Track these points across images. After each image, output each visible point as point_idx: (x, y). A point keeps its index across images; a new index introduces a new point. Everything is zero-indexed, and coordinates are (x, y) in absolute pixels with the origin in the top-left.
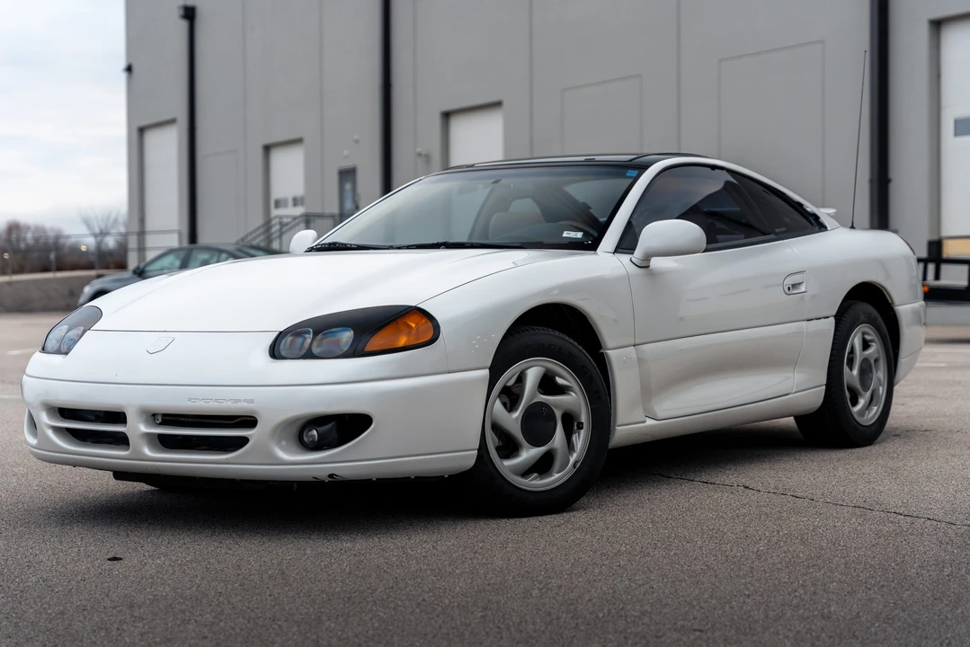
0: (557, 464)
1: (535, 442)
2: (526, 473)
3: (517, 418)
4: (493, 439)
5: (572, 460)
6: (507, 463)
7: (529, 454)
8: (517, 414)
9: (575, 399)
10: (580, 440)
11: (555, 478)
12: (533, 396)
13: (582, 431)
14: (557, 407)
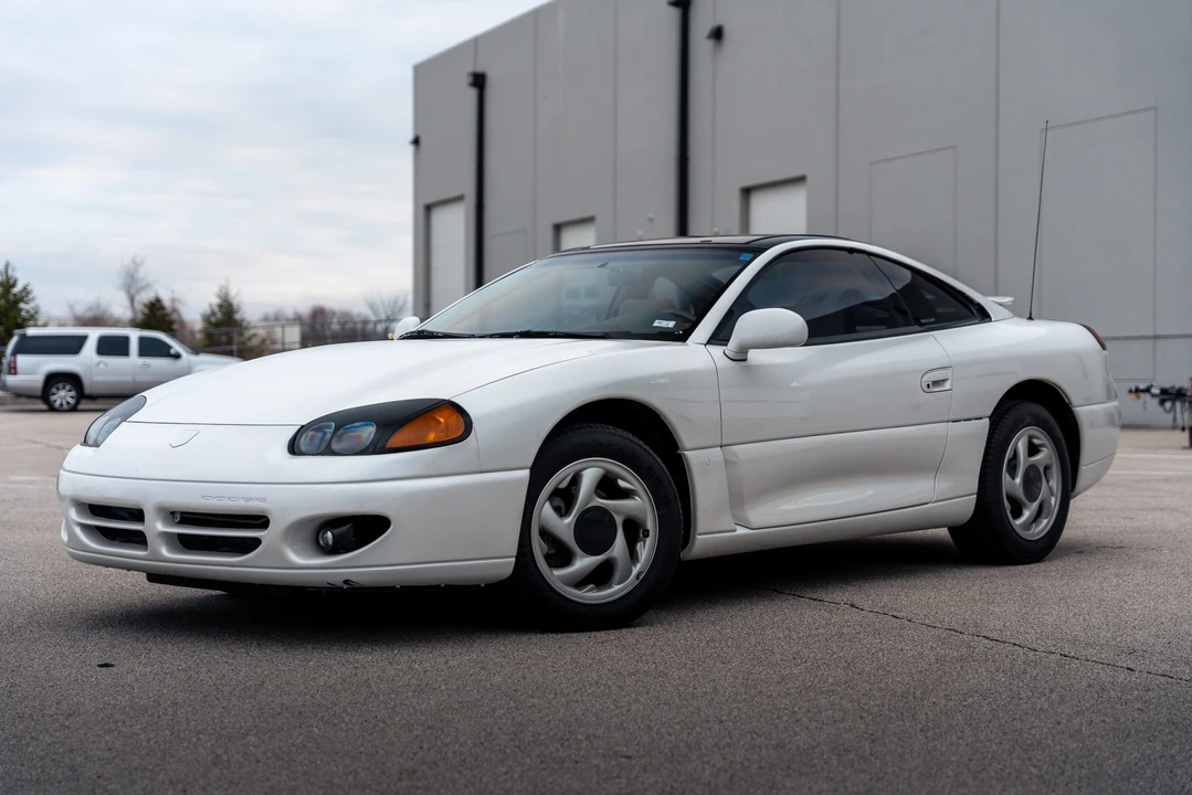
0: (617, 575)
1: (590, 550)
2: (580, 583)
3: (569, 524)
4: (540, 545)
5: (635, 571)
6: (558, 572)
7: (583, 563)
8: (570, 520)
9: (640, 504)
10: (645, 550)
11: (615, 590)
12: (589, 499)
13: (648, 539)
14: (618, 513)
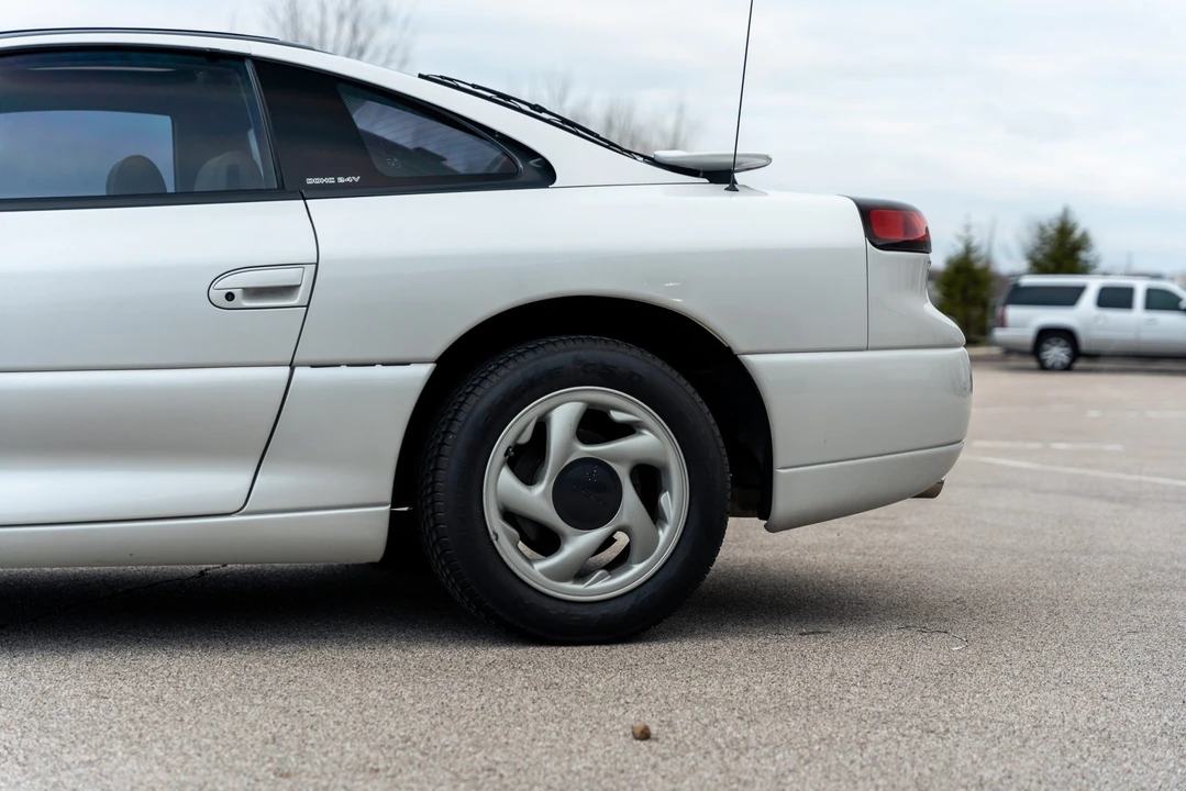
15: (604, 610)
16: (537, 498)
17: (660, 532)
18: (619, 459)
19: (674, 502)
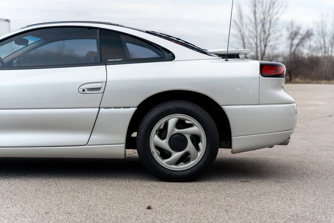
15: (182, 173)
16: (164, 144)
17: (199, 153)
18: (187, 133)
19: (202, 145)
